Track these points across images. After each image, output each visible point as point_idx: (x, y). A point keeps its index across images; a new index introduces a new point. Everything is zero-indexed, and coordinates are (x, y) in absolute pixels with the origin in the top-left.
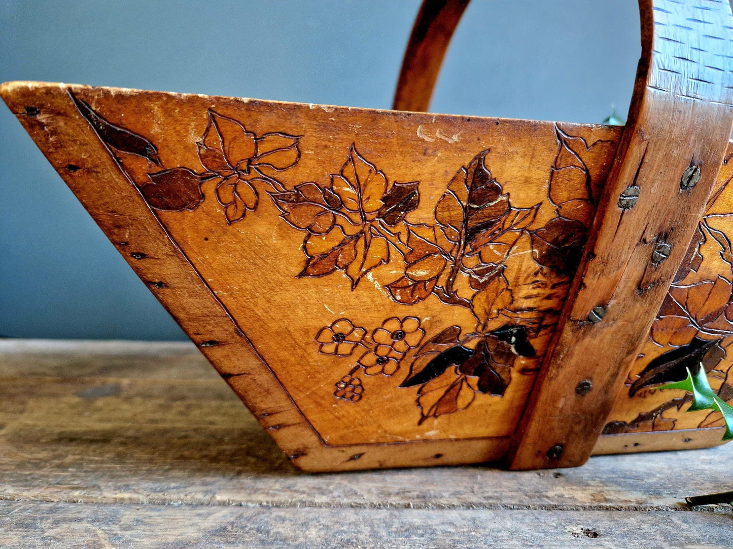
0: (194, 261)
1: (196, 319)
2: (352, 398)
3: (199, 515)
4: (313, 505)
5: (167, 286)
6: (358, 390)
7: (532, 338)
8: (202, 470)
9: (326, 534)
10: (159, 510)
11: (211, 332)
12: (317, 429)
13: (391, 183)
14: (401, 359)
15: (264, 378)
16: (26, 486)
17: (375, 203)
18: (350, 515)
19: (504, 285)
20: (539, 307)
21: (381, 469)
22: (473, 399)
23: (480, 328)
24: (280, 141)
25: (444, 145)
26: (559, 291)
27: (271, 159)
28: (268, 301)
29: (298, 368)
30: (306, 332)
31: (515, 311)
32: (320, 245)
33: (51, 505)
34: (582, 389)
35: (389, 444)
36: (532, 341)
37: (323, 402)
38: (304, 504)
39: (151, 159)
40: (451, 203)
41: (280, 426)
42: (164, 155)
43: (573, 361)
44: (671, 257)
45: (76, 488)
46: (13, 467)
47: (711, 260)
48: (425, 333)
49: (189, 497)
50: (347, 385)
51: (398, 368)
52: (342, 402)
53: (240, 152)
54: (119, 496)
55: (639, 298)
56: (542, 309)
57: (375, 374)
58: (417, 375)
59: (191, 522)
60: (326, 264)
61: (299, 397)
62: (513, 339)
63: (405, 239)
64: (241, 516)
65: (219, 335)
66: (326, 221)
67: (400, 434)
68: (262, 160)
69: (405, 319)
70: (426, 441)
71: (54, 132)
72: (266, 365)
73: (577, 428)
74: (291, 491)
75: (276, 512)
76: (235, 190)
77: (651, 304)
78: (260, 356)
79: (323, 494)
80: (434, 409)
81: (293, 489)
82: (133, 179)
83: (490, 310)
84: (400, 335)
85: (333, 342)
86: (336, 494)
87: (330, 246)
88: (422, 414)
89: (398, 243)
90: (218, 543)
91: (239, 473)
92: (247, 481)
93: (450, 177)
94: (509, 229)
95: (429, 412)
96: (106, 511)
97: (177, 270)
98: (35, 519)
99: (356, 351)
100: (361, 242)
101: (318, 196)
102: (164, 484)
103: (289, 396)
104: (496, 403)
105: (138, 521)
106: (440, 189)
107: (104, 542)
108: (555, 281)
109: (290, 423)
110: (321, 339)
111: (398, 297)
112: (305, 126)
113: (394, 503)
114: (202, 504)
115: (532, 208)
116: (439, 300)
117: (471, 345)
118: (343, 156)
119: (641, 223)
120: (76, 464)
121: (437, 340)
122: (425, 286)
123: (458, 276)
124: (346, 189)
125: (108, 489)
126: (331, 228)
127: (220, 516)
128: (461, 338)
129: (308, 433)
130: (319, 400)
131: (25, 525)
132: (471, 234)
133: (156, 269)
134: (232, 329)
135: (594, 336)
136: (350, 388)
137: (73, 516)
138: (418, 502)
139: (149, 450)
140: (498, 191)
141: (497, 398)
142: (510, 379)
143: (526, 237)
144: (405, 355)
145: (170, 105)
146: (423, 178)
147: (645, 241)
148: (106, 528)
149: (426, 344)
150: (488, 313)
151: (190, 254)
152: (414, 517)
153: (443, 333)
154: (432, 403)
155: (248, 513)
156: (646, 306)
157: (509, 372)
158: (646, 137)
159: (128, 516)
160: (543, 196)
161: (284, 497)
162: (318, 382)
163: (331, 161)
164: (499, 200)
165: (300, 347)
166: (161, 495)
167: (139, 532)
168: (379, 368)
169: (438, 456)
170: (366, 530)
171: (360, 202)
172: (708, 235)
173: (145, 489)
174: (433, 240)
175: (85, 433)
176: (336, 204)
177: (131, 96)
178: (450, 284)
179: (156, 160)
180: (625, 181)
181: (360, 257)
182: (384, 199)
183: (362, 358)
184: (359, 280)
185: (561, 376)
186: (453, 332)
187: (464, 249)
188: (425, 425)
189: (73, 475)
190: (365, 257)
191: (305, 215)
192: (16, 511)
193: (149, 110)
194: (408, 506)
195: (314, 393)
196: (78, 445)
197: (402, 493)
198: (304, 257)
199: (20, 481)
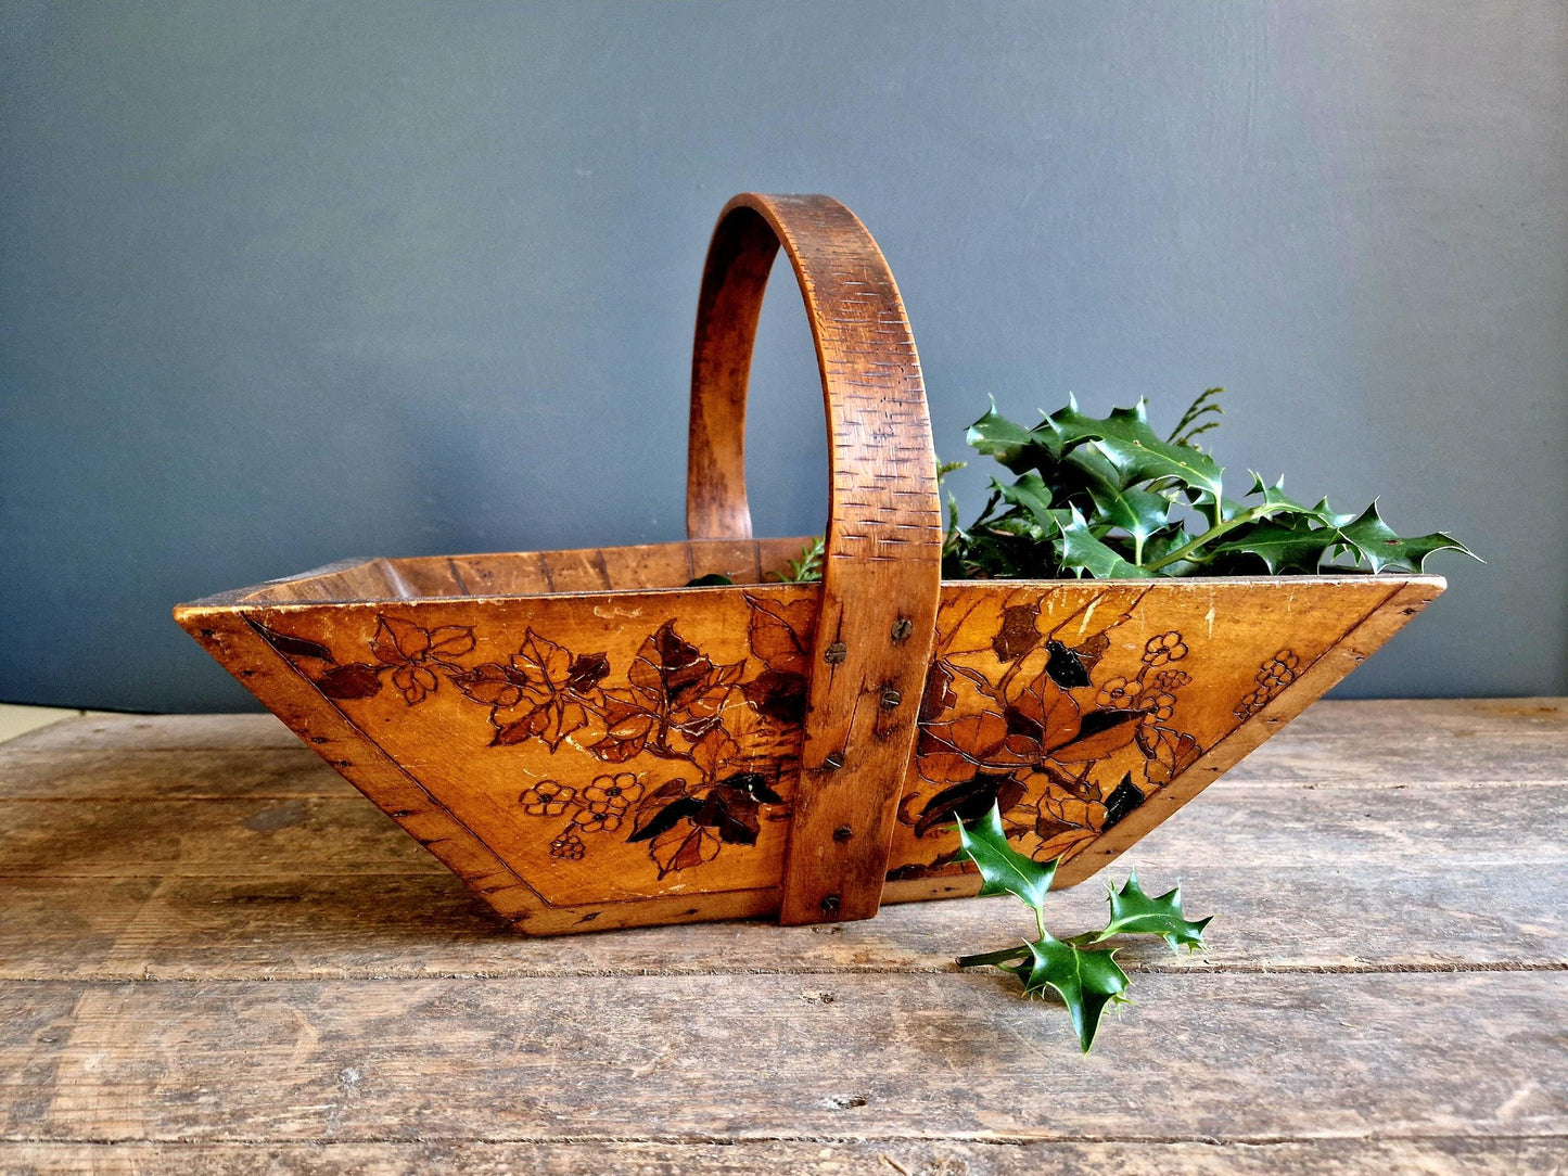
0: (376, 740)
1: (386, 791)
2: (572, 856)
3: (405, 990)
4: (534, 975)
5: (351, 764)
6: (578, 848)
7: (772, 784)
8: (413, 936)
9: (539, 1006)
10: (361, 986)
11: (403, 803)
12: (538, 890)
13: (575, 657)
14: (622, 815)
15: (466, 842)
16: (206, 964)
17: (560, 674)
18: (573, 985)
19: (724, 737)
20: (771, 754)
21: (623, 928)
22: (718, 851)
23: (707, 779)
24: (453, 633)
25: (627, 620)
26: (791, 737)
27: (446, 648)
28: (461, 770)
29: (505, 830)
30: (508, 796)
31: (745, 759)
32: (508, 716)
33: (239, 984)
34: (841, 836)
35: (628, 902)
36: (773, 788)
37: (540, 862)
38: (524, 973)
39: (325, 659)
40: (645, 668)
41: (493, 890)
42: (337, 656)
43: (821, 808)
44: (903, 703)
45: (266, 964)
46: (186, 941)
47: (967, 696)
48: (643, 788)
49: (394, 970)
50: (563, 844)
51: (620, 823)
52: (561, 861)
53: (414, 643)
54: (316, 971)
55: (880, 743)
56: (776, 755)
57: (594, 832)
58: (643, 830)
59: (396, 997)
60: (516, 733)
61: (511, 858)
62: (750, 787)
63: (601, 704)
64: (451, 990)
65: (411, 804)
66: (512, 695)
67: (639, 890)
68: (436, 650)
69: (618, 776)
70: (673, 896)
71: (228, 647)
72: (466, 828)
73: (851, 877)
74: (513, 959)
75: (492, 984)
76: (412, 676)
77: (896, 748)
78: (459, 821)
79: (548, 961)
80: (674, 862)
81: (515, 956)
82: (309, 677)
83: (714, 761)
84: (616, 791)
85: (539, 804)
86: (562, 961)
87: (520, 715)
88: (660, 868)
89: (593, 707)
90: (424, 1019)
91: (456, 939)
92: (464, 948)
93: (639, 646)
94: (717, 685)
95: (668, 866)
96: (304, 988)
97: (360, 749)
98: (224, 1001)
99: (568, 810)
100: (553, 711)
101: (500, 674)
102: (368, 954)
103: (498, 858)
104: (748, 852)
105: (338, 998)
106: (631, 657)
107: (302, 1021)
108: (784, 728)
109: (504, 885)
110: (525, 801)
111: (605, 757)
112: (476, 618)
113: (626, 970)
114: (410, 978)
115: (736, 665)
116: (653, 756)
117: (702, 795)
118: (519, 639)
119: (857, 675)
120: (262, 932)
121: (660, 793)
122: (633, 744)
123: (669, 734)
124: (528, 666)
125: (303, 963)
126: (518, 701)
127: (428, 990)
128: (687, 789)
129: (527, 895)
130: (534, 861)
131: (215, 1008)
132: (674, 694)
133: (338, 750)
134: (425, 799)
135: (838, 782)
136: (567, 847)
137: (267, 996)
138: (653, 968)
139: (348, 911)
140: (694, 654)
141: (748, 847)
142: (758, 826)
143: (736, 691)
144: (625, 809)
145: (339, 615)
146: (608, 649)
147: (867, 690)
148: (304, 1007)
149: (646, 799)
150: (713, 764)
151: (372, 734)
152: (642, 985)
153: (665, 786)
154: (669, 856)
155: (459, 986)
156: (891, 750)
157: (755, 819)
158: (839, 599)
159: (327, 993)
160: (745, 651)
161: (502, 967)
162: (529, 842)
163: (508, 644)
164: (697, 661)
165: (503, 810)
166: (363, 968)
167: (340, 1010)
168: (597, 825)
169: (692, 912)
170: (583, 1000)
171: (545, 675)
172: (955, 673)
173: (345, 962)
174: (633, 702)
175: (267, 888)
176: (521, 679)
177: (301, 613)
178: (661, 741)
179: (331, 661)
180: (826, 639)
181: (555, 722)
182: (569, 671)
183: (576, 815)
184: (557, 744)
185: (810, 826)
186: (676, 785)
187: (669, 707)
188: (667, 879)
189: (260, 948)
190: (560, 723)
191: (488, 691)
192: (202, 992)
193: (318, 621)
194: (641, 973)
195: (526, 854)
196: (260, 905)
197: (639, 958)
198: (492, 728)
199: (199, 958)
